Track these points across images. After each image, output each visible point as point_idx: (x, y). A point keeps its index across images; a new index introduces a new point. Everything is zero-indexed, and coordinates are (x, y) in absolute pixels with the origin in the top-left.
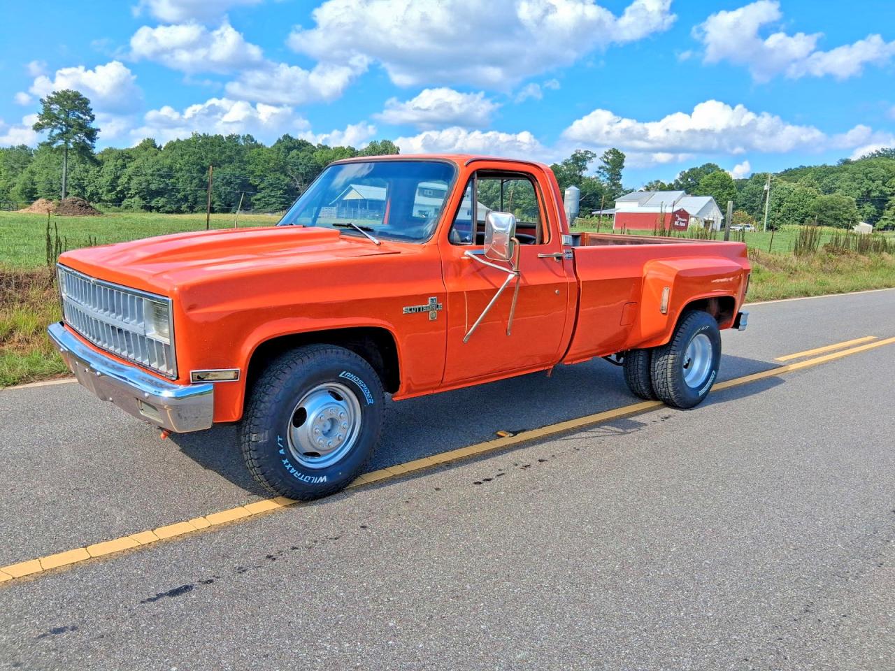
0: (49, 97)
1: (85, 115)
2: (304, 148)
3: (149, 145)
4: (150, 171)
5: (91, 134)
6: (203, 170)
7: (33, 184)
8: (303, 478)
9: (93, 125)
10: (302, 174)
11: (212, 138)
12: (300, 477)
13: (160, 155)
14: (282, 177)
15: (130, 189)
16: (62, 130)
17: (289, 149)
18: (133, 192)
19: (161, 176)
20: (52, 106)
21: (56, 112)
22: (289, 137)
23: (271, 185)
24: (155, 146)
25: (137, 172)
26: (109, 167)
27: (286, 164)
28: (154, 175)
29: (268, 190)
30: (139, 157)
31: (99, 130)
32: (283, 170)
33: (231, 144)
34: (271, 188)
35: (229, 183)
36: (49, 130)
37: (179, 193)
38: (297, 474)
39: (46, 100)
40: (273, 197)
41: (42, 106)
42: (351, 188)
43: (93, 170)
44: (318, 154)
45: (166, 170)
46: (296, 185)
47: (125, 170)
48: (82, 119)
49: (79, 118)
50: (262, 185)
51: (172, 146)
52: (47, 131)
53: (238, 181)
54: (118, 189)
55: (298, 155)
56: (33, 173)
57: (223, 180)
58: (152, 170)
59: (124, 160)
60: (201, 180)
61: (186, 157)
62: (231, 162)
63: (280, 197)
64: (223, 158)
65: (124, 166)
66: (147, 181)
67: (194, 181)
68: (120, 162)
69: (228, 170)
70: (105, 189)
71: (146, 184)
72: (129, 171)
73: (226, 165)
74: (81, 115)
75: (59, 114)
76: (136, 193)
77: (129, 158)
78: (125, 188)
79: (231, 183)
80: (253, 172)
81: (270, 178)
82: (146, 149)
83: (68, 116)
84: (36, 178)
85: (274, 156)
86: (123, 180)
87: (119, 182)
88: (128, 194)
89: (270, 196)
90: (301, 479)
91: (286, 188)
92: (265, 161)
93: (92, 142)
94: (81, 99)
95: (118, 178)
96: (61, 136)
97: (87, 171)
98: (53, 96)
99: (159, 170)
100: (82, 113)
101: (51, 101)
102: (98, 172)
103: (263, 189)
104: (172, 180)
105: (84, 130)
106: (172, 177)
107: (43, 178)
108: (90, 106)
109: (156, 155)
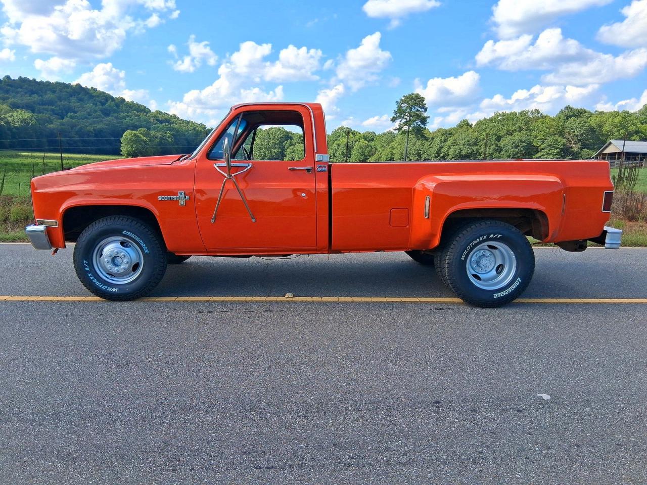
0: (401, 100)
1: (421, 108)
2: (582, 115)
3: (465, 125)
4: (463, 142)
5: (424, 120)
6: (499, 138)
7: (392, 155)
8: (102, 286)
9: (425, 115)
10: (577, 136)
11: (508, 115)
12: (100, 285)
13: (470, 130)
14: (560, 139)
15: (449, 155)
16: (406, 119)
17: (568, 117)
18: (450, 156)
19: (469, 145)
20: (403, 105)
21: (404, 108)
22: (570, 108)
23: (550, 146)
24: (468, 124)
25: (455, 143)
26: (437, 141)
27: (564, 129)
28: (465, 144)
29: (546, 150)
30: (456, 133)
31: (429, 117)
32: (561, 134)
33: (521, 118)
34: (549, 148)
35: (517, 147)
36: (399, 120)
37: (481, 156)
38: (98, 283)
39: (399, 101)
40: (551, 154)
41: (397, 106)
42: (610, 143)
43: (427, 144)
44: (592, 119)
45: (473, 140)
46: (571, 144)
47: (446, 143)
48: (419, 111)
49: (418, 110)
50: (543, 146)
51: (480, 123)
52: (398, 122)
53: (524, 144)
54: (441, 156)
55: (575, 121)
56: (393, 148)
57: (512, 144)
58: (464, 141)
59: (446, 136)
60: (497, 146)
61: (488, 130)
62: (520, 131)
63: (555, 155)
64: (514, 128)
65: (446, 140)
66: (460, 149)
67: (492, 147)
68: (444, 137)
69: (517, 137)
70: (433, 156)
71: (459, 151)
72: (449, 143)
73: (517, 133)
74: (419, 109)
75: (406, 110)
76: (452, 158)
77: (450, 134)
78: (446, 154)
79: (518, 146)
80: (536, 137)
81: (550, 140)
82: (462, 127)
83: (411, 110)
84: (394, 151)
85: (555, 123)
86: (444, 149)
87: (442, 150)
88: (447, 158)
89: (548, 154)
90: (100, 286)
91: (562, 147)
92: (547, 128)
93: (424, 125)
94: (419, 99)
95: (442, 148)
96: (406, 124)
97: (423, 145)
98: (403, 98)
99: (468, 141)
100: (420, 107)
101: (403, 102)
102: (430, 145)
103: (543, 149)
104: (476, 147)
105: (420, 118)
106: (477, 145)
107: (398, 151)
108: (425, 102)
109: (468, 130)
